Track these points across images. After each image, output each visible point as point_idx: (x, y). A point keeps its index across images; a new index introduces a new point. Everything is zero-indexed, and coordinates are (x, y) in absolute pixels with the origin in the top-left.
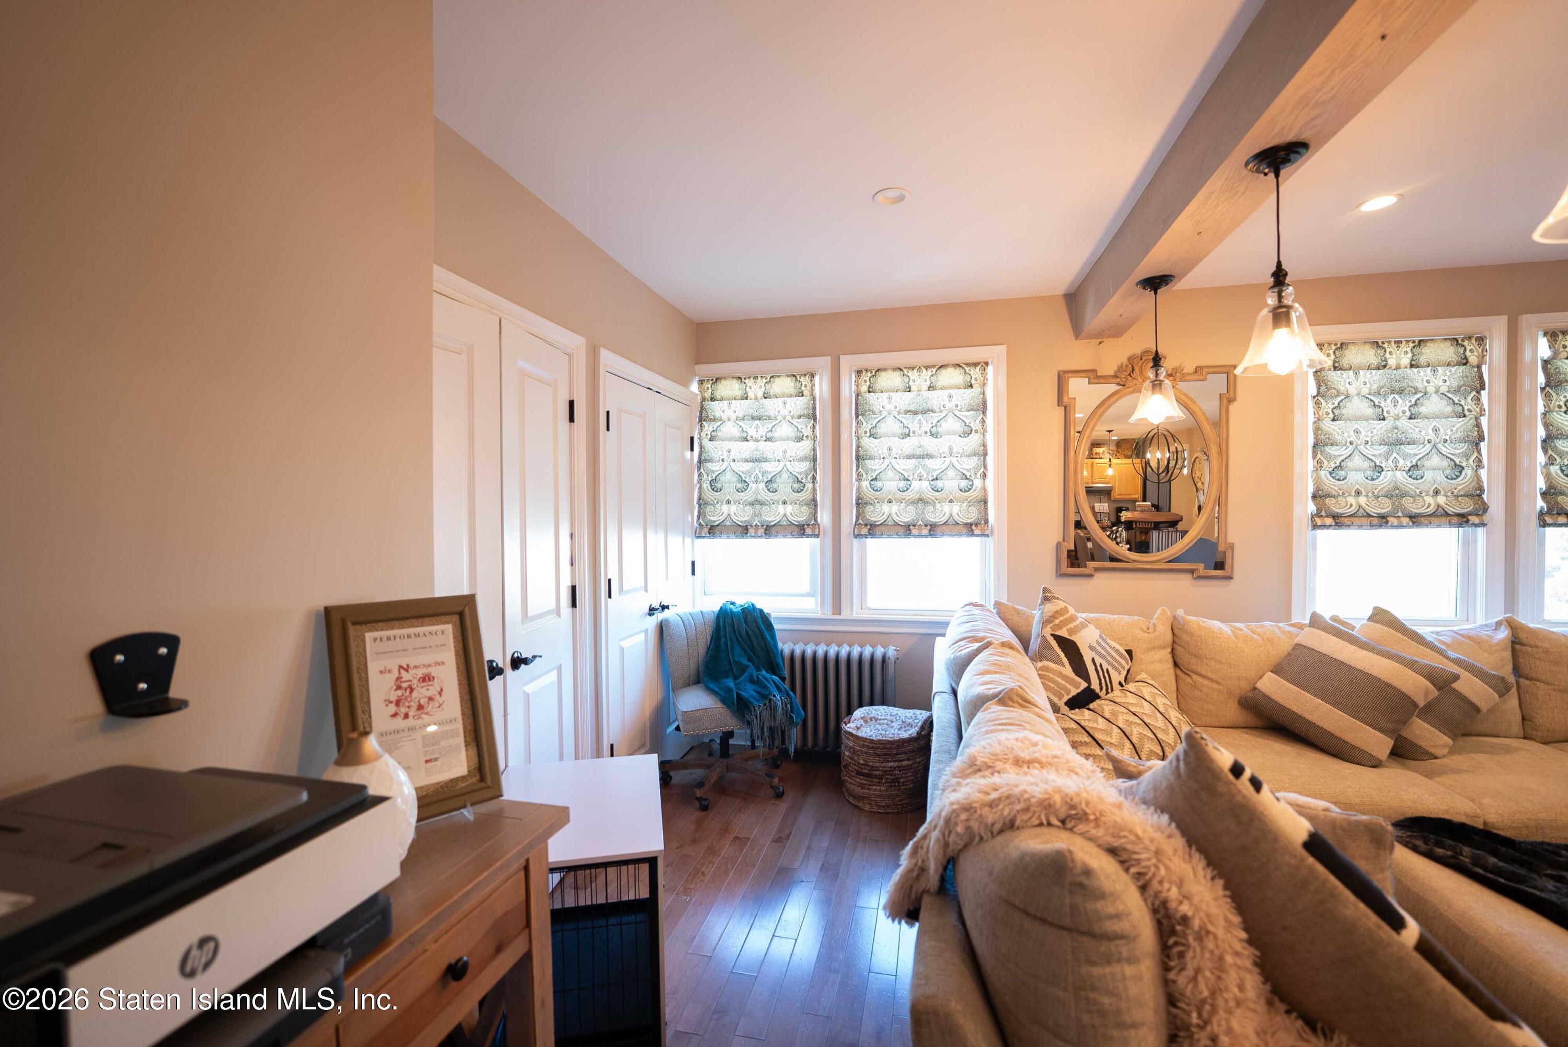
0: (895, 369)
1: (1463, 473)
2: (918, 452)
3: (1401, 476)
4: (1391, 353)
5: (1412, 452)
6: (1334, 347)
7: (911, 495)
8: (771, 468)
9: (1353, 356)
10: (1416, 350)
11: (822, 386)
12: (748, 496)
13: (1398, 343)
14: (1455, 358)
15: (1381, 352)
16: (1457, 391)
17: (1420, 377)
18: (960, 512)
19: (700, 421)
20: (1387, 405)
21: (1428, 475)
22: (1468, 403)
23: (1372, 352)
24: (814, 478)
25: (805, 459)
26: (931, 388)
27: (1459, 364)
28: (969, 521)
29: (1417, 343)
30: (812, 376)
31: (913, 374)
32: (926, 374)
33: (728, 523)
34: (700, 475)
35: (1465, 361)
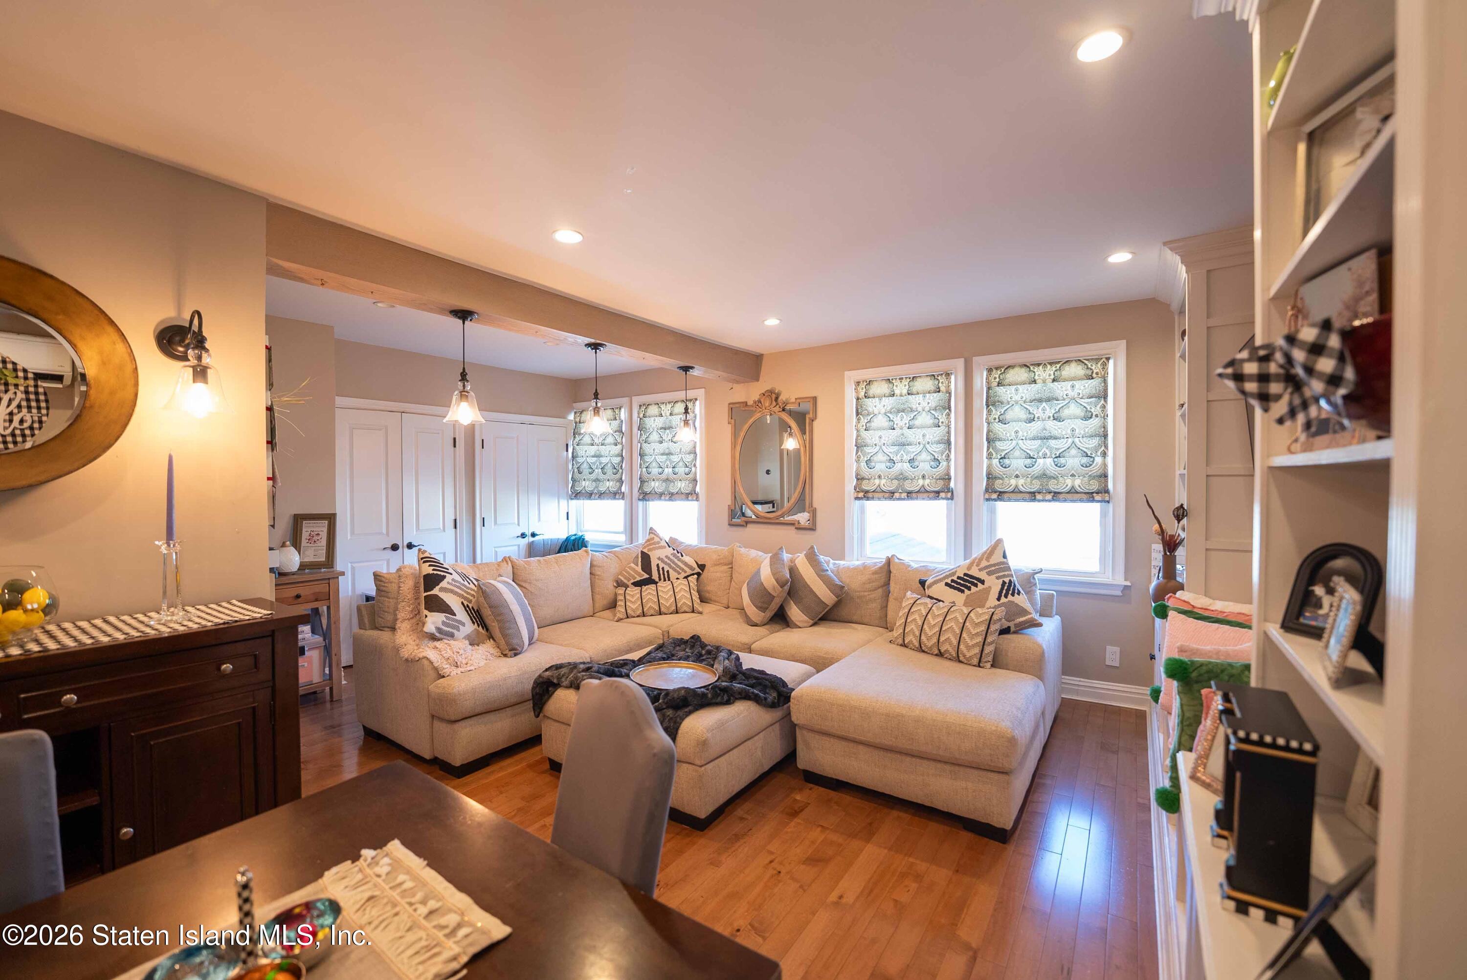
0: (655, 404)
1: (941, 464)
2: (667, 451)
3: (906, 466)
4: (896, 386)
5: (912, 450)
6: (865, 384)
7: (664, 476)
8: (604, 460)
9: (877, 389)
10: (911, 384)
11: (623, 414)
12: (593, 476)
13: (901, 379)
14: (933, 388)
15: (891, 385)
16: (935, 409)
17: (914, 401)
18: (682, 486)
19: (574, 434)
20: (897, 419)
21: (922, 465)
22: (943, 418)
23: (886, 385)
24: (622, 466)
25: (617, 456)
26: (671, 414)
27: (935, 392)
28: (687, 492)
29: (911, 379)
30: (620, 409)
31: (663, 407)
32: (669, 406)
33: (583, 492)
34: (573, 465)
35: (938, 390)
